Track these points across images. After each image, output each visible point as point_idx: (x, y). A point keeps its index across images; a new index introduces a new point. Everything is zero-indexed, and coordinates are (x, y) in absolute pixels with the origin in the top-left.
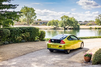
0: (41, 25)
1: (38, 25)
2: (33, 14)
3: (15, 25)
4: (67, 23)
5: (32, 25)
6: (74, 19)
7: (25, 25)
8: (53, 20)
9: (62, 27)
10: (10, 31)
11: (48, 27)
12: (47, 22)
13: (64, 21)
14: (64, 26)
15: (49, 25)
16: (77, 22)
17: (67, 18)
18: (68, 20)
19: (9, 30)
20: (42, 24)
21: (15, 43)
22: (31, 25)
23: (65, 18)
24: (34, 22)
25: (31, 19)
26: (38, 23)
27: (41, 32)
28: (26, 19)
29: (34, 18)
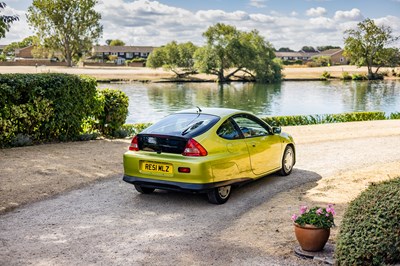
0: (123, 65)
1: (111, 65)
2: (86, 18)
3: (13, 64)
4: (228, 55)
5: (85, 64)
6: (260, 40)
7: (53, 63)
8: (174, 42)
9: (208, 72)
11: (152, 75)
12: (146, 52)
13: (218, 47)
14: (218, 69)
15: (157, 64)
16: (269, 53)
17: (231, 37)
18: (236, 45)
20: (126, 62)
22: (80, 64)
23: (222, 36)
24: (93, 50)
25: (82, 38)
26: (111, 57)
28: (60, 37)
29: (94, 36)
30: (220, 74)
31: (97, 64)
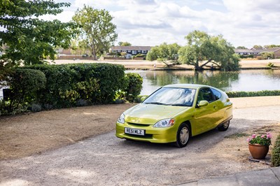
0: (130, 59)
1: (122, 59)
2: (106, 28)
3: (59, 59)
4: (202, 52)
5: (105, 58)
6: (224, 41)
7: (84, 58)
8: (165, 43)
9: (188, 63)
10: (44, 75)
11: (150, 65)
12: (145, 50)
13: (196, 46)
14: (195, 62)
15: (153, 58)
16: (231, 50)
17: (204, 39)
18: (208, 45)
19: (43, 73)
20: (132, 57)
21: (59, 108)
22: (102, 58)
23: (198, 39)
24: (110, 49)
25: (103, 41)
26: (122, 53)
27: (131, 78)
28: (89, 40)
29: (112, 40)
30: (196, 65)
31: (113, 58)
